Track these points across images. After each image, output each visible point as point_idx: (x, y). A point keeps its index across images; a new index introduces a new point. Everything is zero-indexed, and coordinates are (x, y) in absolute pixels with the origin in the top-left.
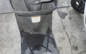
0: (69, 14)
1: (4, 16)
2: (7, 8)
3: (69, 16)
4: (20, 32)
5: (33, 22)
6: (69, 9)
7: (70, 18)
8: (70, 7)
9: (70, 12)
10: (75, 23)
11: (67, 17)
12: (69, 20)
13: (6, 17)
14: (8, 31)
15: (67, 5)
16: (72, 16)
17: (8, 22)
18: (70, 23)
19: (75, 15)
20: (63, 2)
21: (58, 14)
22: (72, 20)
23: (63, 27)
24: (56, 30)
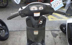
0: (59, 35)
1: (19, 32)
2: (22, 28)
3: (60, 36)
4: (27, 39)
5: (34, 34)
6: (60, 32)
7: (60, 38)
8: (60, 31)
9: (60, 34)
10: (63, 41)
11: (58, 37)
12: (59, 39)
13: (20, 33)
14: (20, 41)
15: (58, 29)
16: (61, 36)
17: (21, 35)
18: (60, 41)
19: (64, 36)
20: (55, 28)
21: (52, 34)
22: (61, 39)
23: (54, 43)
24: (49, 44)
